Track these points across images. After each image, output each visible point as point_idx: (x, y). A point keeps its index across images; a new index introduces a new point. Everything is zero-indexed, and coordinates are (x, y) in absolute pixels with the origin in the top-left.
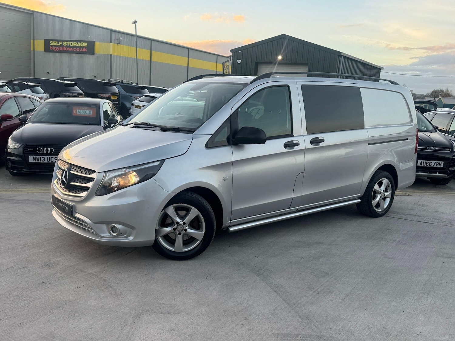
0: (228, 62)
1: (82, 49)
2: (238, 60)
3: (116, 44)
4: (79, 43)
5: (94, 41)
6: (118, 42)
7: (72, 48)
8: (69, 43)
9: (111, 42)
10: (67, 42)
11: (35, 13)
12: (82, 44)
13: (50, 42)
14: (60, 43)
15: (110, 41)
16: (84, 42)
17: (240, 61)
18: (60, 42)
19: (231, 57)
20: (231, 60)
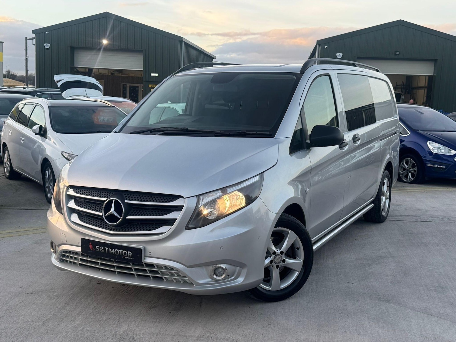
2: (45, 44)
17: (49, 45)
19: (34, 40)
20: (34, 43)
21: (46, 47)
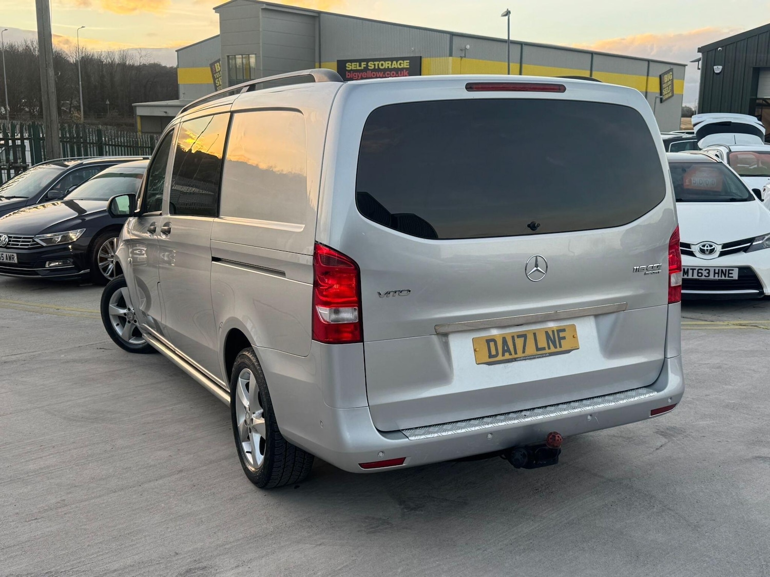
0: (671, 73)
1: (399, 72)
2: (715, 67)
3: (460, 58)
4: (395, 62)
5: (421, 57)
6: (464, 54)
7: (382, 73)
8: (378, 64)
9: (451, 55)
10: (375, 63)
11: (322, 15)
12: (400, 63)
13: (347, 65)
14: (363, 65)
15: (448, 54)
16: (404, 59)
17: (720, 67)
18: (363, 63)
19: (700, 62)
20: (700, 67)
21: (716, 72)
